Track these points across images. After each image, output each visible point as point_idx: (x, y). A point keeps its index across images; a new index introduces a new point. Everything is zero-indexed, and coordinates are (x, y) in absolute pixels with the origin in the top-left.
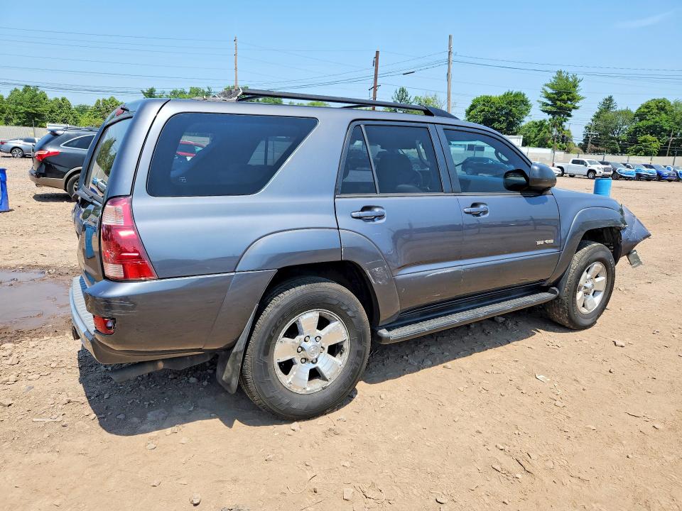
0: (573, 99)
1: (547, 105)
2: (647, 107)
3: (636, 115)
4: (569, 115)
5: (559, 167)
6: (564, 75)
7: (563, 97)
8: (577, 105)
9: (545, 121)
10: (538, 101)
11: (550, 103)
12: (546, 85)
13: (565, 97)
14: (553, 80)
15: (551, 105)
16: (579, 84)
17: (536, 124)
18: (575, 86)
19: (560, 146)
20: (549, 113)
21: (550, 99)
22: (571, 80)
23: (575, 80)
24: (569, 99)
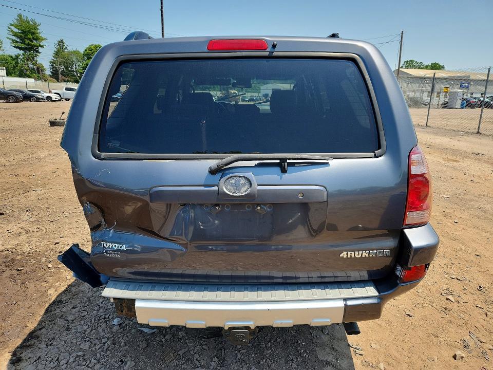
0: (37, 39)
1: (17, 42)
2: (90, 49)
3: (84, 55)
4: (38, 52)
5: (55, 93)
6: (24, 18)
7: (29, 36)
8: (42, 44)
9: (19, 55)
10: (8, 38)
11: (19, 40)
12: (12, 25)
13: (30, 36)
14: (15, 21)
15: (20, 42)
16: (38, 27)
17: (12, 57)
18: (36, 29)
19: (38, 76)
20: (20, 49)
21: (18, 37)
22: (31, 23)
23: (35, 24)
24: (34, 39)
